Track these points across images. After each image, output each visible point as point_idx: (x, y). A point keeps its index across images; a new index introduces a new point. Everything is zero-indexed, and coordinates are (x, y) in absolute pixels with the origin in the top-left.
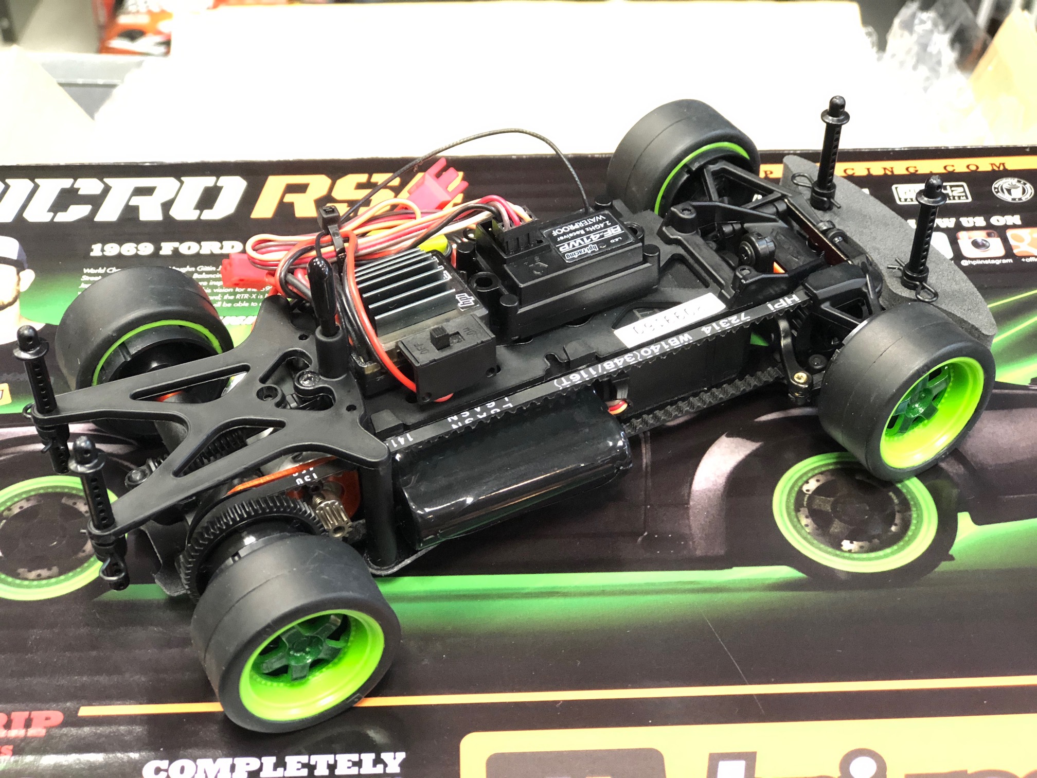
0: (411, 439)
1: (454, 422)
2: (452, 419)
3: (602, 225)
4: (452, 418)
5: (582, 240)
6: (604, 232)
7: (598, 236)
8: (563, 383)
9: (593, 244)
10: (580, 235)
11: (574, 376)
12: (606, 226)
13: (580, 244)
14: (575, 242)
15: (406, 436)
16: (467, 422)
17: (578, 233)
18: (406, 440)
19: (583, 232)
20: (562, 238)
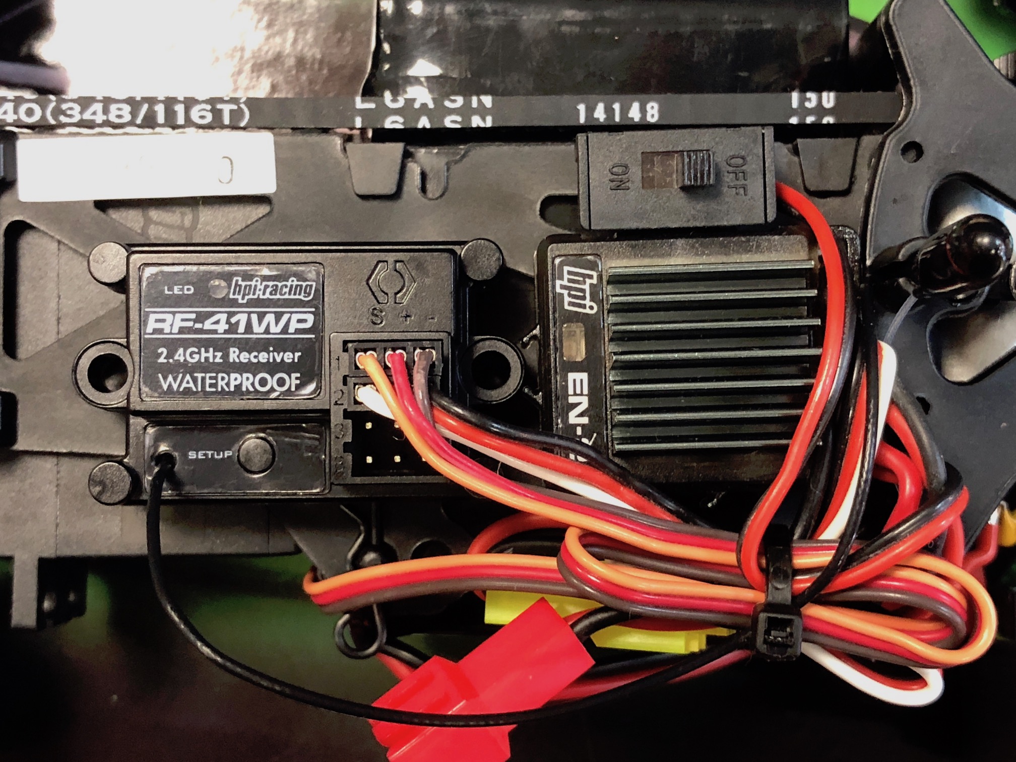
0: (582, 108)
1: (482, 111)
2: (484, 120)
3: (180, 355)
4: (482, 125)
5: (249, 328)
6: (190, 330)
7: (208, 325)
8: (231, 111)
9: (234, 303)
10: (246, 346)
11: (202, 117)
12: (172, 345)
13: (261, 316)
14: (267, 331)
15: (587, 118)
16: (460, 101)
17: (244, 357)
18: (590, 110)
19: (234, 355)
20: (288, 357)
